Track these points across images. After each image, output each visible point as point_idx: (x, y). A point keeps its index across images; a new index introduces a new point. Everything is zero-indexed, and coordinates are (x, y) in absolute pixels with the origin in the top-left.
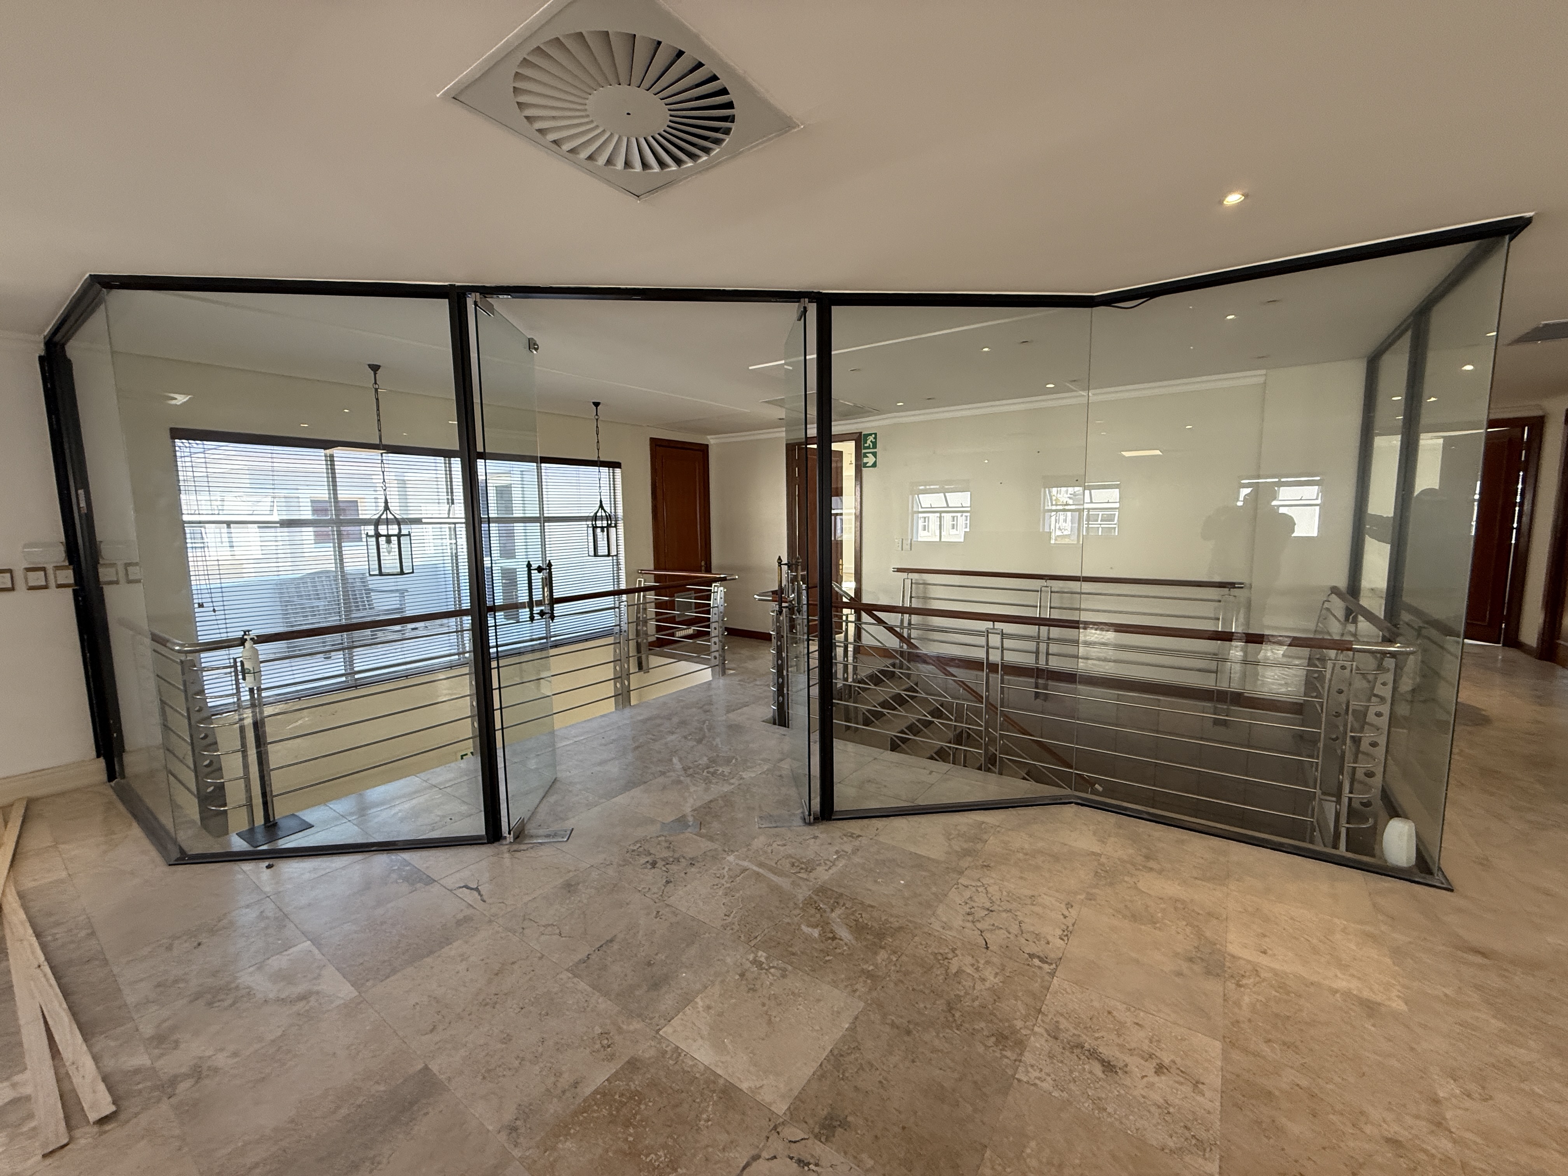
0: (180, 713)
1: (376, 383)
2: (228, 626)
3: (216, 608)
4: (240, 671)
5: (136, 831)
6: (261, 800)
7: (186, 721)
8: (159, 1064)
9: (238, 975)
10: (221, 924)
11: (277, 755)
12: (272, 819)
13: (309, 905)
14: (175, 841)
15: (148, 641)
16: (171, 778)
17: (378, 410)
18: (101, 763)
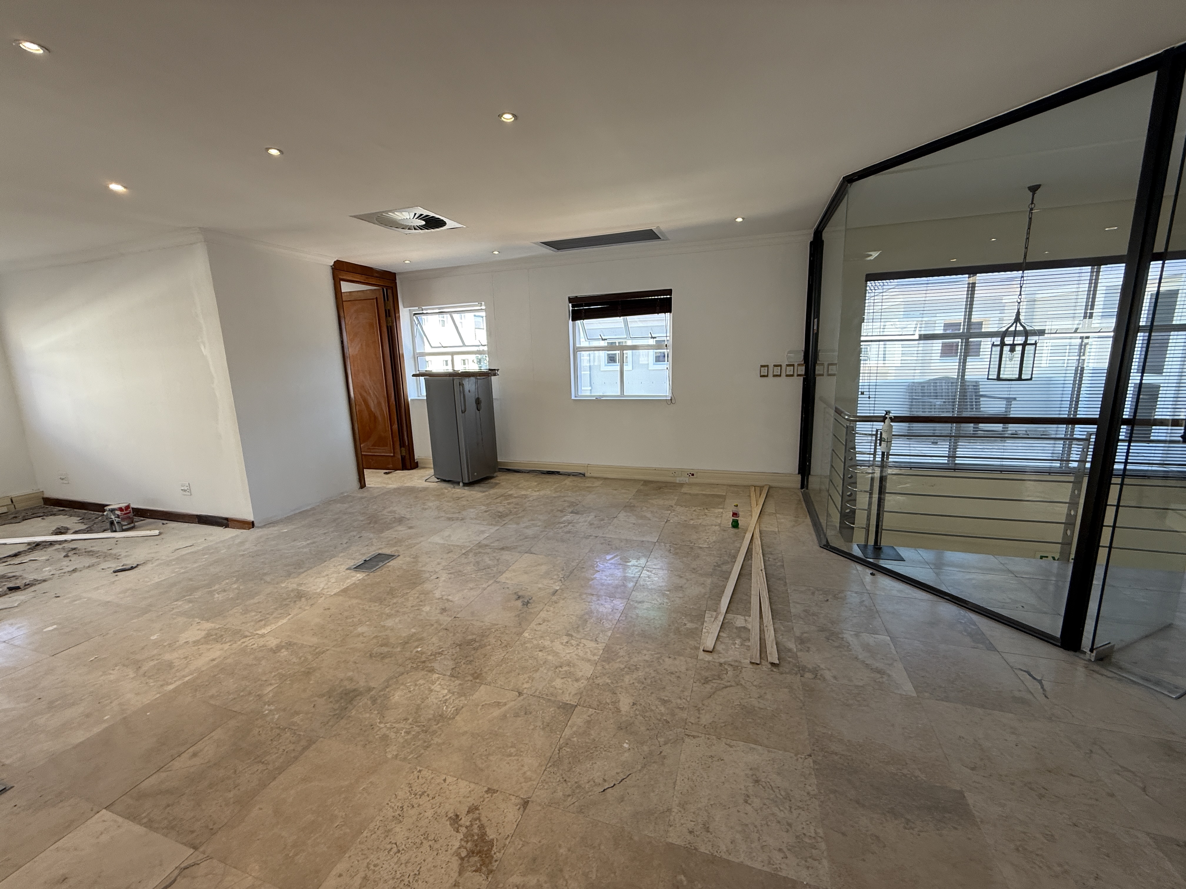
0: (840, 459)
1: (1032, 203)
2: (875, 409)
3: (871, 396)
4: (879, 439)
5: (808, 520)
6: (875, 529)
7: (843, 464)
8: (799, 654)
9: (844, 631)
10: (840, 595)
11: (890, 502)
12: (879, 544)
13: (893, 613)
14: (825, 535)
15: (832, 412)
16: (829, 497)
17: (1029, 228)
18: (799, 477)
